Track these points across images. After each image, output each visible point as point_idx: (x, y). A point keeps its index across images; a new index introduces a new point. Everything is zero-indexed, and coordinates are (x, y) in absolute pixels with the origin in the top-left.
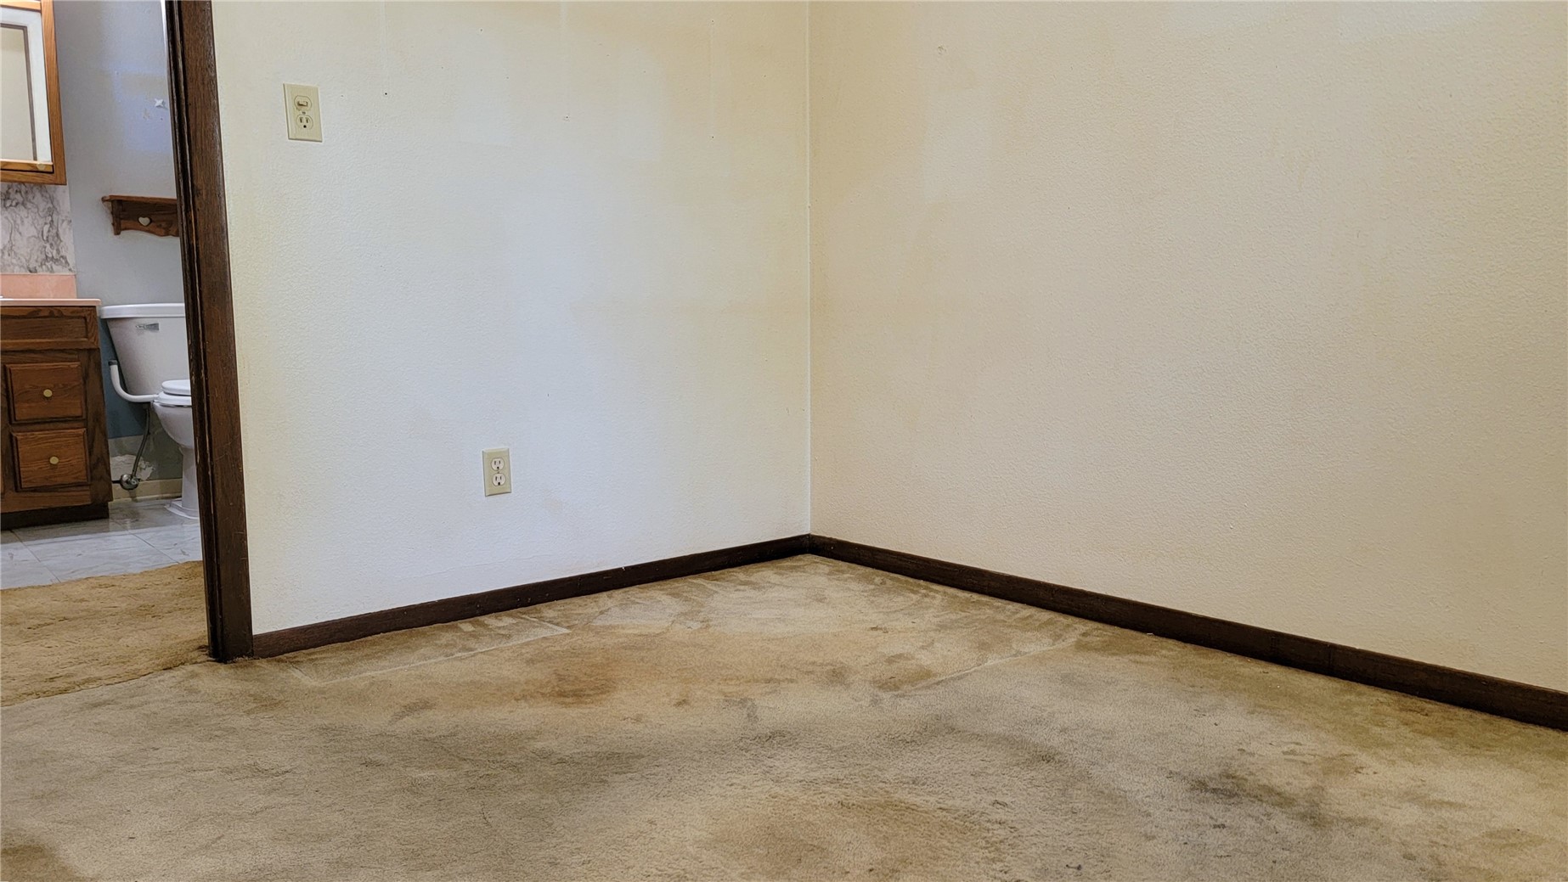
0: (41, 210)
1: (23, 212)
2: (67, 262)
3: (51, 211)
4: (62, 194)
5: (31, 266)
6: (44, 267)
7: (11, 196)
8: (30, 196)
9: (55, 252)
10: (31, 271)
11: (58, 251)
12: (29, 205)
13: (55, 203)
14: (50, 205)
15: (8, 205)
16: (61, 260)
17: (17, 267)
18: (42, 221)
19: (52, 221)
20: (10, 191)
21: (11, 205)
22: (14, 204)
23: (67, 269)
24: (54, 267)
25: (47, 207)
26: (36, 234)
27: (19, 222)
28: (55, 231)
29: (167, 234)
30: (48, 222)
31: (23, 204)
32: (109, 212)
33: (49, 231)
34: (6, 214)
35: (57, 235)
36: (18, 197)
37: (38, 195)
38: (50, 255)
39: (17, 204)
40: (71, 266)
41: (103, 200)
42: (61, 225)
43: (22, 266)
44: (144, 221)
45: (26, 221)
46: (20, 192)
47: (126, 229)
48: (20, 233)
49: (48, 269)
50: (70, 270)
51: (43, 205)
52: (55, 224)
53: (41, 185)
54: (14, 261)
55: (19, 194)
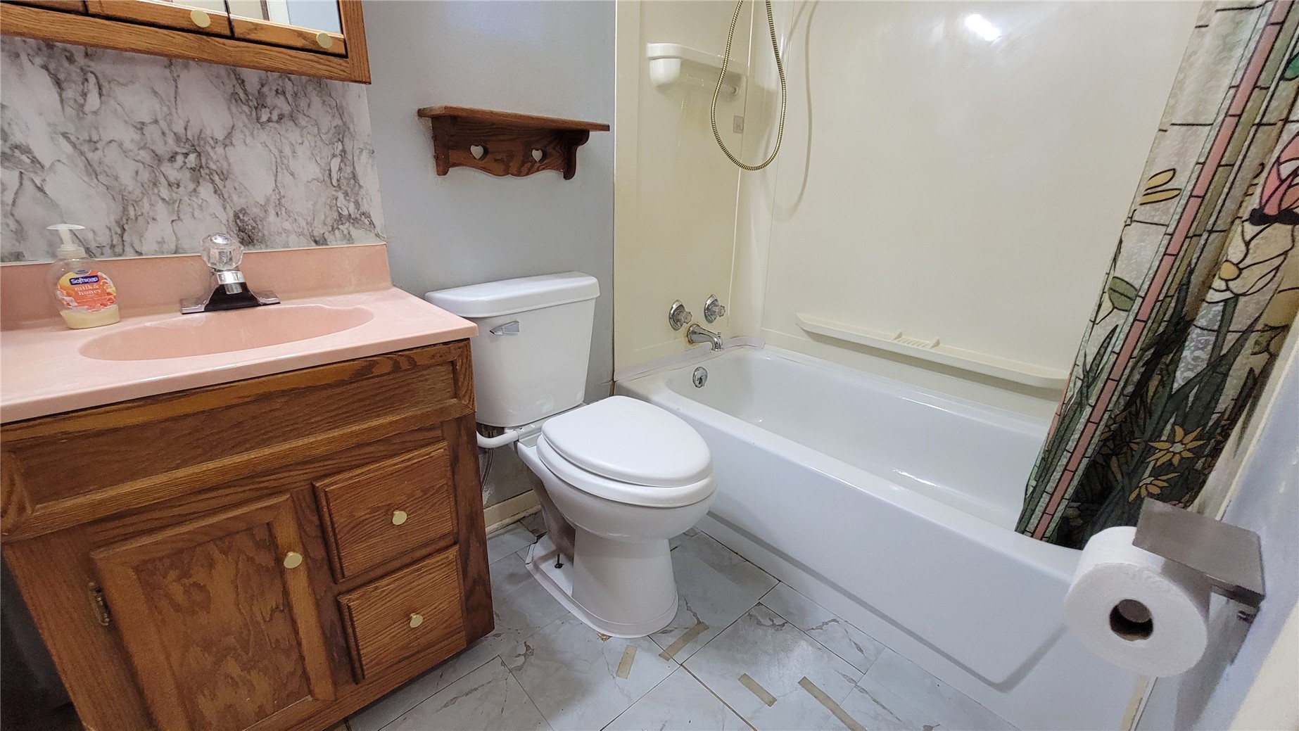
0: (324, 130)
1: (294, 135)
2: (371, 223)
3: (342, 133)
4: (357, 98)
5: (316, 233)
6: (337, 231)
7: (269, 101)
8: (303, 103)
9: (352, 206)
10: (316, 242)
11: (357, 204)
12: (303, 121)
13: (346, 118)
14: (338, 122)
15: (264, 118)
16: (361, 219)
17: (293, 237)
18: (327, 152)
19: (344, 151)
20: (265, 89)
21: (269, 120)
22: (275, 117)
23: (372, 235)
24: (354, 232)
25: (334, 124)
26: (321, 176)
27: (287, 151)
28: (349, 170)
29: (506, 172)
30: (338, 152)
31: (292, 118)
32: (429, 134)
33: (340, 169)
34: (263, 136)
35: (354, 177)
36: (282, 105)
37: (316, 101)
38: (345, 213)
39: (281, 117)
40: (378, 229)
41: (421, 113)
42: (359, 159)
43: (302, 234)
44: (477, 151)
45: (300, 151)
46: (284, 93)
47: (454, 165)
48: (292, 175)
49: (345, 236)
50: (377, 235)
51: (327, 122)
52: (350, 157)
53: (318, 81)
54: (287, 225)
55: (282, 98)
